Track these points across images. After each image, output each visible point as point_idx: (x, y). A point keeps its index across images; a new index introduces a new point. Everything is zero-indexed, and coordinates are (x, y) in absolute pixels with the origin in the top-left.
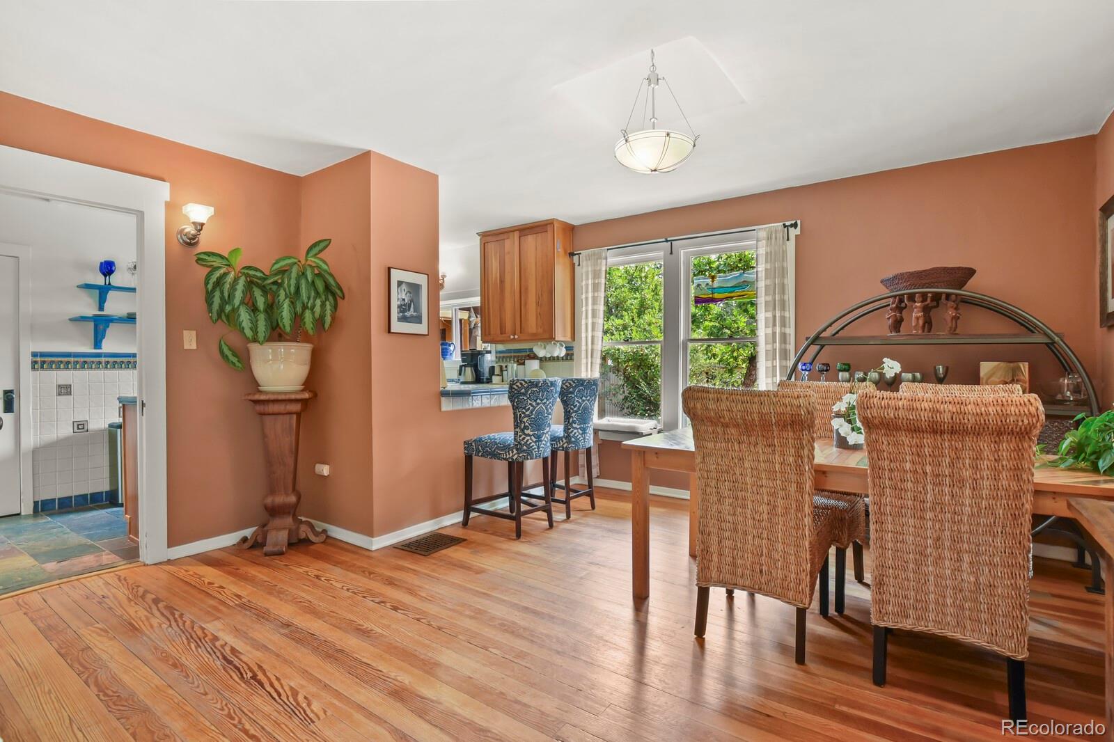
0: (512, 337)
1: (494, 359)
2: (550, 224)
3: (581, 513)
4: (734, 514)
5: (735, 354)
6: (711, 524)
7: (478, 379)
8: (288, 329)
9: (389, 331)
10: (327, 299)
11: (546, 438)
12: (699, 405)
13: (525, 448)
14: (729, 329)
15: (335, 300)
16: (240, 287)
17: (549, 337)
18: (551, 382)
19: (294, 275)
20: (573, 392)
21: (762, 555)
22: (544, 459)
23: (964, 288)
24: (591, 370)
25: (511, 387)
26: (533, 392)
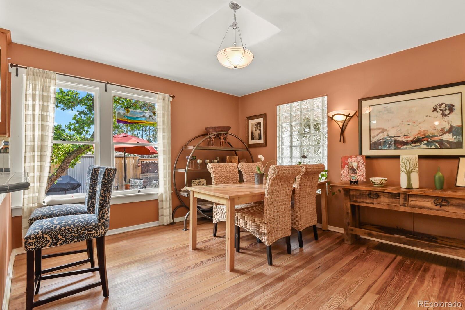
23: (228, 132)
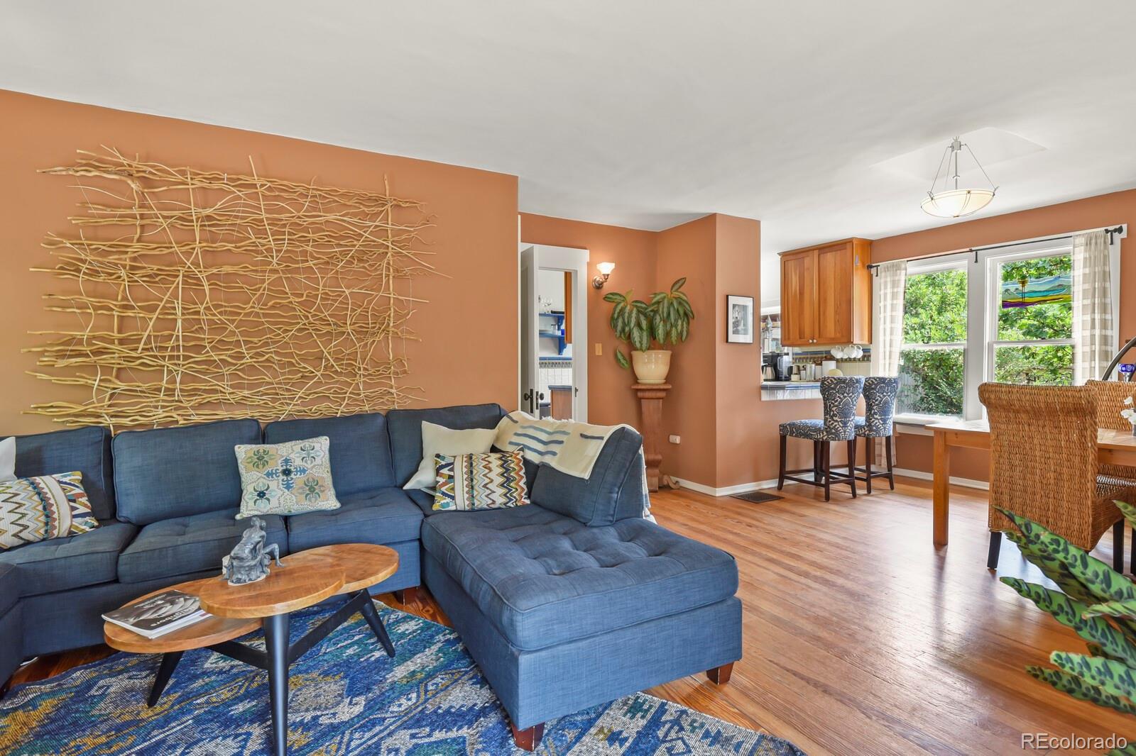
0: (811, 341)
1: (791, 360)
2: (850, 242)
3: (881, 492)
4: (1025, 479)
5: (1060, 354)
6: (1004, 485)
7: (777, 377)
8: (662, 341)
9: (727, 341)
10: (684, 320)
11: (851, 425)
12: (993, 396)
13: (833, 431)
14: (1052, 327)
15: (688, 320)
16: (634, 315)
17: (847, 340)
18: (857, 380)
19: (666, 305)
20: (873, 389)
21: (1048, 510)
22: (848, 441)
24: (889, 370)
25: (823, 383)
26: (841, 387)
